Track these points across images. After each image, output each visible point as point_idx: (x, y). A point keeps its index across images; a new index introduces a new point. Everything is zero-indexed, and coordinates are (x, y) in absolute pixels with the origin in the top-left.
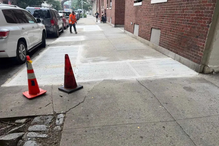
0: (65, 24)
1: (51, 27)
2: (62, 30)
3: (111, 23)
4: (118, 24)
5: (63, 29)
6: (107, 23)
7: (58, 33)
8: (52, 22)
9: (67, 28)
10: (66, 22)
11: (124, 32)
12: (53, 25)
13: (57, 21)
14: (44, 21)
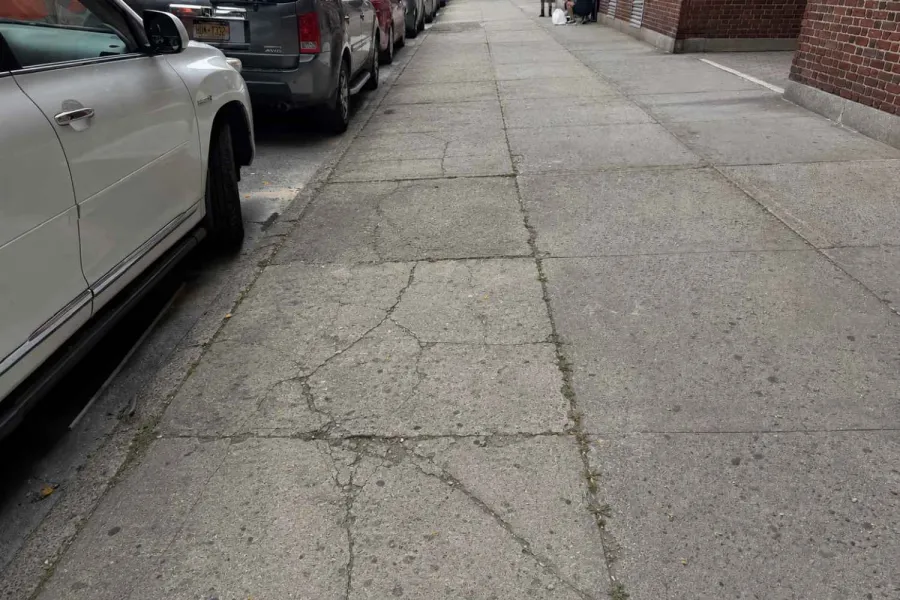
0: (387, 31)
1: (297, 64)
2: (368, 75)
3: (636, 21)
4: (696, 35)
5: (376, 64)
6: (606, 25)
7: (345, 104)
8: (306, 31)
9: (395, 52)
10: (392, 24)
11: (787, 95)
12: (309, 52)
13: (343, 20)
14: (253, 26)
